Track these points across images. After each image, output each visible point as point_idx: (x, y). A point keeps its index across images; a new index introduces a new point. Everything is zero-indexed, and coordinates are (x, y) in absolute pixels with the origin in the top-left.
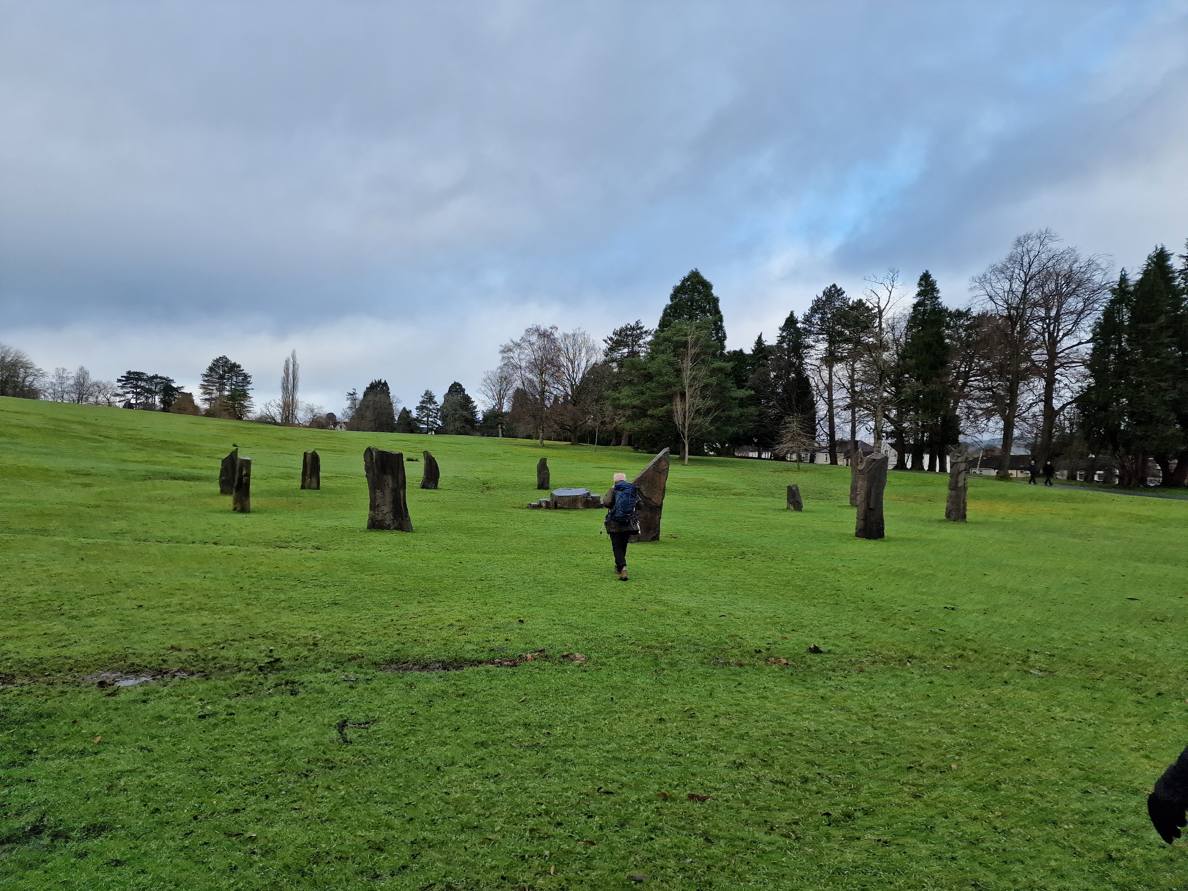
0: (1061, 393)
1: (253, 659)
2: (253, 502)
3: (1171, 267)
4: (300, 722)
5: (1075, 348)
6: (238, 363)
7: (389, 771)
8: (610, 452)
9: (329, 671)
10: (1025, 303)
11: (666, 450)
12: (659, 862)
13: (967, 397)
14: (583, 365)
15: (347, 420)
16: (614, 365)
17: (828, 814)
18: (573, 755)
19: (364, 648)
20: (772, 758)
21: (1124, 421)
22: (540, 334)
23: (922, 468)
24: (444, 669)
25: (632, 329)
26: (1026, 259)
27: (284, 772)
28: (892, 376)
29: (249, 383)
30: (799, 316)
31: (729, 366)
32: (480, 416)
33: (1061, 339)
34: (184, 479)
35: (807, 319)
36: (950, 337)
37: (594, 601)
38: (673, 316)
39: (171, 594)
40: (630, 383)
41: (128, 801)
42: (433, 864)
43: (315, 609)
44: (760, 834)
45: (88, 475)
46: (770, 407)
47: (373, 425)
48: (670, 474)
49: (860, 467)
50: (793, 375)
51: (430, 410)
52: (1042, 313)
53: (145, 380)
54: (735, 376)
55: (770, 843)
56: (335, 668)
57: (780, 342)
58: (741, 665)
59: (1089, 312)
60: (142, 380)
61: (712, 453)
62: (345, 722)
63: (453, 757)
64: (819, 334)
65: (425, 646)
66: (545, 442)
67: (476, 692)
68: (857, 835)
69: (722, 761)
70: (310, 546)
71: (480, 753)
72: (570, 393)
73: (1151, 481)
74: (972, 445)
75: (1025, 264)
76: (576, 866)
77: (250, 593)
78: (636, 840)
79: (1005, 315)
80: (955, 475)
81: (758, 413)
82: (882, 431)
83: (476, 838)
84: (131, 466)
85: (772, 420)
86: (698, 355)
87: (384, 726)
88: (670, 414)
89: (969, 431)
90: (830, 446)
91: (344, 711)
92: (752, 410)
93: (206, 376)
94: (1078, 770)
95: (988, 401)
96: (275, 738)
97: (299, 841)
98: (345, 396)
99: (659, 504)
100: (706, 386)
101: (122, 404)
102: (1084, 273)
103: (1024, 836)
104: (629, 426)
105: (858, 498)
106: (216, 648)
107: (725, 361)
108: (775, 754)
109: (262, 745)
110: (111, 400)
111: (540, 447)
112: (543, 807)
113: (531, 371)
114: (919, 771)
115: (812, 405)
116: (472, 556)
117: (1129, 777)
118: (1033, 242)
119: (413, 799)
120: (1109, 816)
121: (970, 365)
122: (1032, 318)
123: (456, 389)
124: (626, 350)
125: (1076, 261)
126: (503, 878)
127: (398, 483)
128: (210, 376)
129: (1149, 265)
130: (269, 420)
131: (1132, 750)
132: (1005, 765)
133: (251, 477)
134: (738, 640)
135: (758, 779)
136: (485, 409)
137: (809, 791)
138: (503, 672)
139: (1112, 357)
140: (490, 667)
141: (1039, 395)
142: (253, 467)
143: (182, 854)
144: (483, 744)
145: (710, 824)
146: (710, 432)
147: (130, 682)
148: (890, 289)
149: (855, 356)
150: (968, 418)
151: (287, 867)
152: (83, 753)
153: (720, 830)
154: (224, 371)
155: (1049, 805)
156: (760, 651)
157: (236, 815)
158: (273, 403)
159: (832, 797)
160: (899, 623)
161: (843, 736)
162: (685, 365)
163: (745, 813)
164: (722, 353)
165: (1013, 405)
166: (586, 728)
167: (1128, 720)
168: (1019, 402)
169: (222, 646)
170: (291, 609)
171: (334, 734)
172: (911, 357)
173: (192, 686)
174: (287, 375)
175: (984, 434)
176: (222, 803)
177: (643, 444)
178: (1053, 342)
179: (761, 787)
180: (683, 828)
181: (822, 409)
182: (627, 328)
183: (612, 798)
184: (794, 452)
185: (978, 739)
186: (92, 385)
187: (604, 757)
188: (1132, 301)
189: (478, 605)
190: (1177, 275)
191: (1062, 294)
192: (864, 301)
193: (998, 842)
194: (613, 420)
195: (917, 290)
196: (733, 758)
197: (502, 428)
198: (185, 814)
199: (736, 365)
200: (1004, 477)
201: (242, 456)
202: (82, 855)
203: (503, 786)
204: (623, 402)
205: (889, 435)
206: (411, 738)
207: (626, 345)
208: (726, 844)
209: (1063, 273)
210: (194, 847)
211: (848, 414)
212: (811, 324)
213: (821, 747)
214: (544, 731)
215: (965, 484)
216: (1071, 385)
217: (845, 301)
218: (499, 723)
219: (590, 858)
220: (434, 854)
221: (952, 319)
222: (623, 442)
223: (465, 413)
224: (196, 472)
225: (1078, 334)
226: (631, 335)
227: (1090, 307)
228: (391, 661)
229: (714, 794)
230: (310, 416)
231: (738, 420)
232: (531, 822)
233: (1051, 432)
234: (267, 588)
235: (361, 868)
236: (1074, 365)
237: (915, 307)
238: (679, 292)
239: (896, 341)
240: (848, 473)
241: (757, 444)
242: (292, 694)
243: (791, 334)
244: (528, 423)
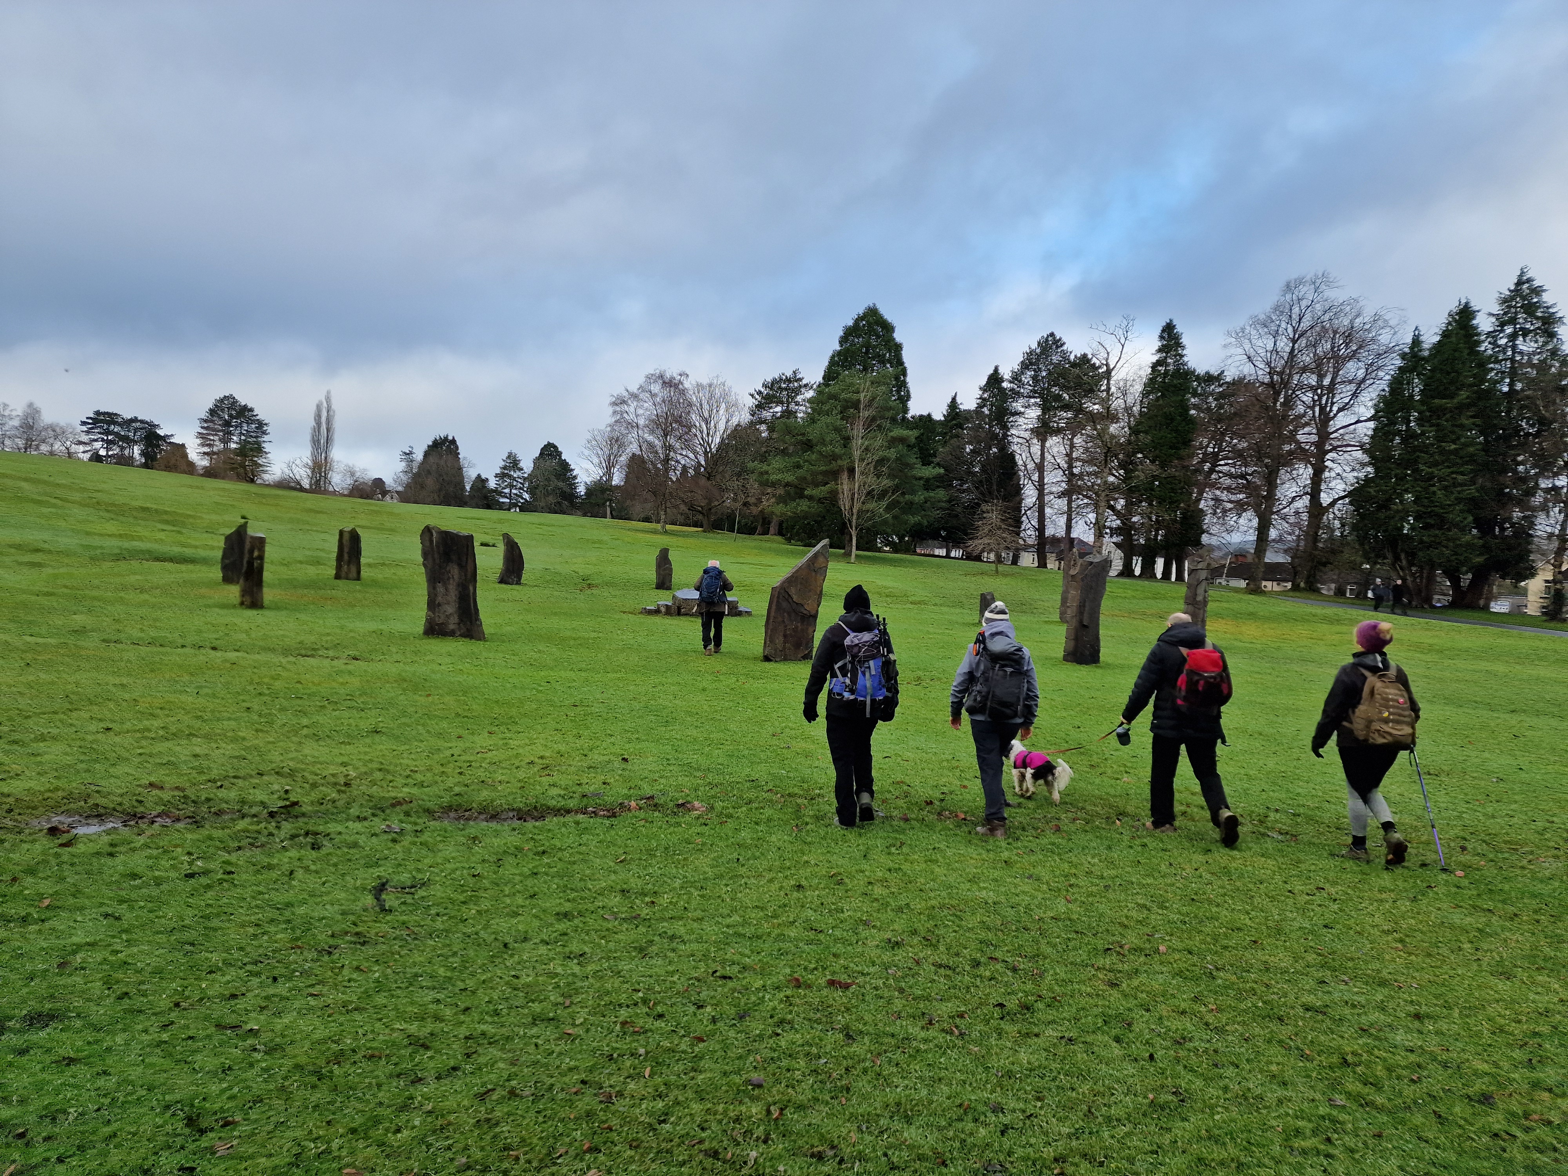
0: (1332, 485)
1: (262, 803)
2: (268, 595)
3: (1476, 328)
4: (324, 884)
5: (1352, 427)
6: (250, 406)
7: (441, 949)
8: (754, 544)
9: (365, 819)
10: (1292, 367)
11: (825, 541)
12: (784, 1063)
13: (1214, 486)
14: (722, 426)
15: (400, 489)
16: (763, 427)
17: (1001, 1005)
18: (682, 930)
19: (415, 791)
20: (938, 936)
21: (1409, 523)
22: (664, 382)
23: (1153, 576)
24: (520, 819)
25: (789, 380)
26: (1296, 310)
27: (299, 947)
28: (1121, 456)
29: (264, 433)
30: (1006, 372)
31: (912, 435)
32: (581, 490)
33: (1335, 415)
34: (171, 560)
35: (1016, 378)
36: (1195, 407)
37: (721, 735)
38: (843, 366)
39: (152, 715)
40: (784, 452)
41: (86, 984)
42: (492, 1066)
43: (350, 739)
44: (915, 1030)
45: (37, 550)
46: (964, 491)
47: (436, 497)
48: (830, 574)
49: (1073, 572)
50: (995, 450)
51: (514, 479)
52: (1313, 380)
53: (119, 424)
54: (921, 449)
55: (926, 1041)
56: (374, 815)
57: (980, 407)
58: (906, 820)
59: (1371, 381)
60: (116, 423)
61: (887, 549)
62: (383, 885)
63: (526, 932)
64: (1030, 397)
65: (495, 789)
66: (668, 527)
67: (560, 849)
68: (1036, 1030)
69: (874, 938)
70: (345, 655)
71: (562, 926)
72: (703, 463)
73: (1439, 601)
74: (1219, 548)
75: (1294, 316)
76: (680, 1067)
77: (260, 715)
78: (757, 1036)
79: (1266, 381)
80: (1193, 588)
81: (948, 498)
82: (1105, 527)
83: (550, 1032)
84: (96, 541)
85: (966, 508)
86: (873, 419)
87: (437, 891)
88: (833, 497)
89: (1214, 530)
90: (1038, 544)
91: (382, 871)
92: (941, 494)
93: (206, 421)
94: (1315, 956)
95: (1240, 492)
96: (289, 905)
97: (317, 1036)
98: (397, 455)
99: (813, 613)
100: (881, 461)
101: (87, 456)
102: (1369, 331)
103: (1242, 1035)
104: (779, 509)
105: (1069, 611)
106: (211, 788)
107: (907, 428)
108: (942, 931)
109: (271, 914)
110: (72, 450)
111: (661, 533)
112: (641, 994)
113: (652, 432)
114: (1119, 953)
115: (1017, 490)
116: (563, 674)
117: (1377, 965)
118: (1305, 289)
119: (471, 983)
120: (1347, 1011)
121: (1221, 445)
122: (1301, 387)
123: (550, 451)
124: (779, 409)
125: (1358, 316)
126: (583, 1082)
127: (466, 575)
128: (212, 421)
129: (1449, 323)
130: (293, 484)
131: (1383, 931)
132: (1225, 948)
133: (266, 560)
134: (905, 788)
135: (918, 963)
136: (589, 480)
137: (981, 976)
138: (600, 824)
139: (1397, 440)
140: (580, 817)
141: (1304, 487)
142: (268, 549)
143: (158, 1051)
144: (566, 915)
145: (853, 1017)
146: (885, 522)
147: (93, 829)
148: (1122, 341)
149: (1074, 427)
150: (1215, 513)
151: (298, 1067)
152: (25, 920)
153: (865, 1024)
154: (231, 416)
155: (1275, 997)
156: (931, 803)
157: (233, 1003)
158: (298, 462)
159: (1007, 984)
160: (1109, 771)
161: (1028, 909)
162: (855, 432)
163: (898, 1004)
164: (904, 418)
165: (1271, 498)
166: (702, 896)
167: (1384, 896)
168: (1278, 495)
169: (219, 784)
170: (317, 738)
171: (369, 900)
172: (1146, 432)
173: (176, 835)
174: (319, 424)
175: (1233, 534)
176: (215, 986)
177: (798, 534)
178: (1325, 419)
179: (921, 972)
180: (818, 1022)
181: (1030, 495)
182: (781, 379)
183: (730, 984)
184: (991, 550)
185: (1196, 917)
186: (45, 429)
187: (723, 933)
188: (1425, 369)
189: (570, 739)
190: (1483, 338)
191: (1339, 357)
192: (1090, 356)
193: (1208, 1041)
194: (760, 500)
195: (1157, 344)
196: (889, 935)
197: (610, 506)
198: (164, 1002)
199: (922, 434)
200: (1255, 590)
201: (254, 531)
202: (23, 1052)
203: (589, 968)
204: (773, 477)
205: (1114, 531)
206: (472, 906)
207: (780, 402)
208: (871, 1041)
209: (1342, 330)
210: (175, 1042)
211: (1062, 503)
212: (1021, 384)
213: (999, 923)
214: (647, 899)
215: (1205, 598)
216: (1345, 475)
217: (1065, 356)
218: (589, 890)
219: (699, 1058)
220: (494, 1052)
221: (1200, 384)
222: (772, 530)
223: (561, 484)
224: (188, 552)
225: (1356, 409)
226: (786, 389)
227: (1373, 375)
228: (450, 808)
229: (860, 980)
230: (350, 481)
231: (922, 507)
232: (624, 1013)
233: (1316, 533)
234: (283, 709)
235: (398, 1069)
236: (1349, 449)
237: (1154, 367)
238: (851, 335)
239: (1128, 409)
240: (1059, 580)
241: (945, 539)
242: (313, 849)
243: (994, 396)
244: (646, 501)
